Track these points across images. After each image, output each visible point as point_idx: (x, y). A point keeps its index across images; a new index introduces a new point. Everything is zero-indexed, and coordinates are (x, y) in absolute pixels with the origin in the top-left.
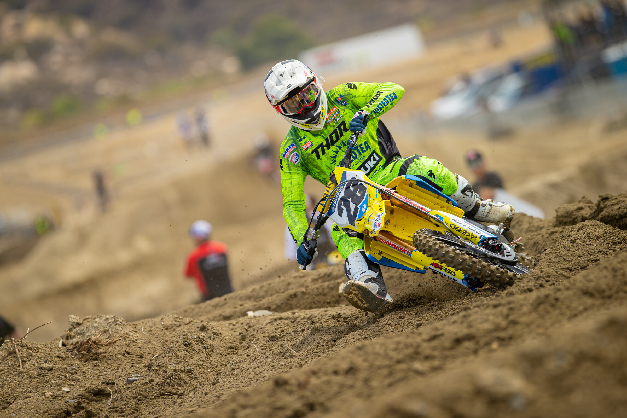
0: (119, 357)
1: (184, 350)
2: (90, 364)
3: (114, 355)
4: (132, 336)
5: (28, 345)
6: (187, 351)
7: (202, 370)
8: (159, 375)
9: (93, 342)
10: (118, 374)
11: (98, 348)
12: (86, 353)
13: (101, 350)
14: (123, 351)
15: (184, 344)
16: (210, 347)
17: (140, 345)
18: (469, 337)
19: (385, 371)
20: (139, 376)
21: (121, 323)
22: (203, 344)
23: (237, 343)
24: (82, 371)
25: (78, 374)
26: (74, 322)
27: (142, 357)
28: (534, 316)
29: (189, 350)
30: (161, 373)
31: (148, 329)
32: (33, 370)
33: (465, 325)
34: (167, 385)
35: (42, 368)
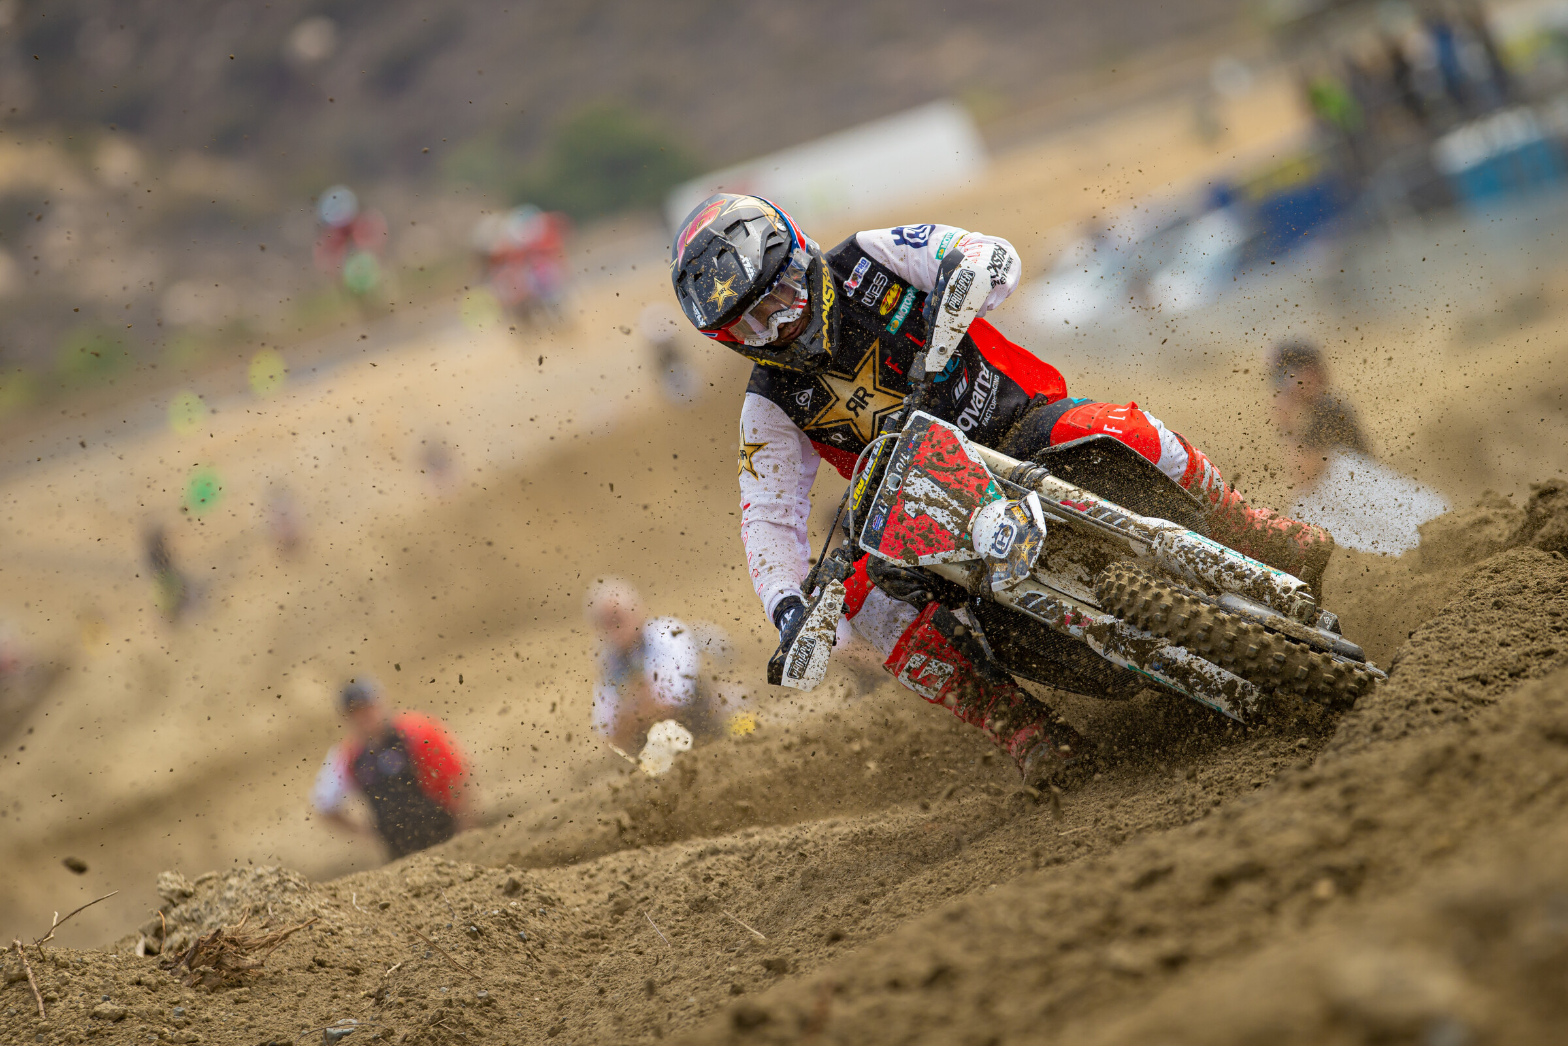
0: (298, 974)
1: (468, 949)
2: (224, 999)
3: (285, 970)
4: (328, 918)
5: (58, 956)
6: (477, 950)
7: (519, 998)
8: (406, 1016)
9: (226, 940)
10: (297, 1021)
11: (242, 954)
12: (210, 969)
13: (250, 960)
14: (307, 960)
15: (468, 931)
16: (535, 936)
17: (350, 942)
18: (1252, 872)
19: (1032, 975)
20: (354, 1021)
21: (297, 885)
22: (515, 928)
23: (606, 921)
24: (204, 1017)
25: (194, 1027)
26: (173, 891)
27: (357, 972)
28: (1419, 805)
29: (480, 946)
30: (413, 1011)
31: (369, 898)
32: (74, 1021)
33: (1230, 839)
34: (430, 1042)
35: (96, 1016)
